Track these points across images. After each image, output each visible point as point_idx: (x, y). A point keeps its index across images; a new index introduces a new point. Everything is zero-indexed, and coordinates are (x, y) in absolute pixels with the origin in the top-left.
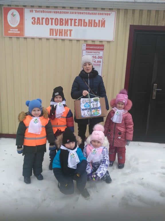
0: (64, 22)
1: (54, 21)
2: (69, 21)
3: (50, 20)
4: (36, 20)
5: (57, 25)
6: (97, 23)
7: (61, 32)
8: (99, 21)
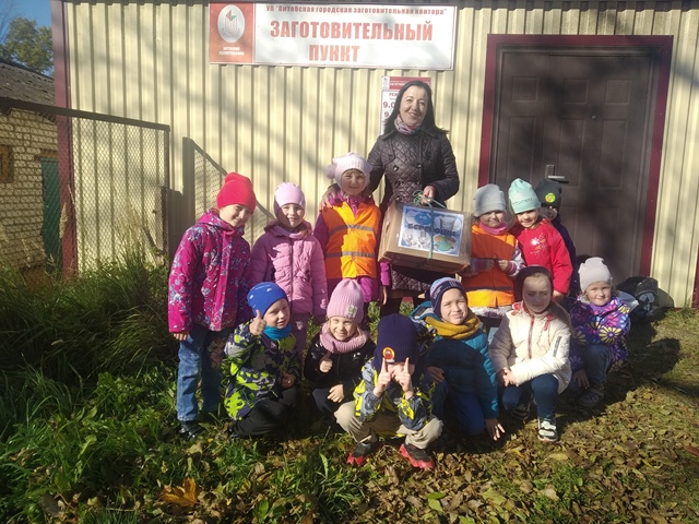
0: (341, 30)
1: (318, 28)
2: (353, 28)
3: (311, 27)
4: (280, 28)
5: (327, 36)
6: (413, 32)
7: (334, 52)
8: (419, 26)
